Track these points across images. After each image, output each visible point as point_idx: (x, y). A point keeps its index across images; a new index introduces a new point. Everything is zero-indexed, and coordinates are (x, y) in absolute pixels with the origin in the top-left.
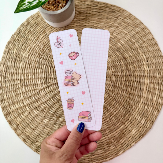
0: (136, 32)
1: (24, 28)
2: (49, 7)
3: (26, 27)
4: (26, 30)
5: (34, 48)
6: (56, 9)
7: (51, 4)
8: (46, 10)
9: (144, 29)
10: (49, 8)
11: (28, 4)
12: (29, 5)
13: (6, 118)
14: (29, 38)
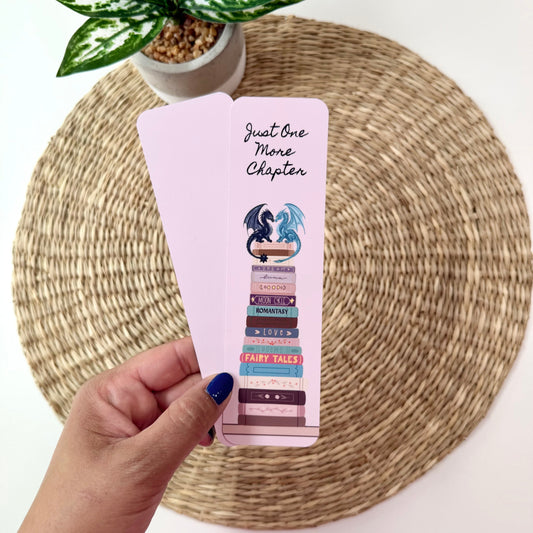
0: (440, 117)
1: (88, 114)
2: (162, 49)
3: (92, 111)
4: (93, 120)
5: (120, 178)
6: (184, 56)
7: (169, 40)
8: (155, 59)
9: (463, 107)
10: (164, 53)
11: (98, 47)
12: (102, 48)
13: (46, 394)
14: (104, 145)
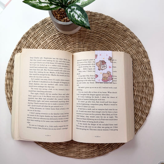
1: (99, 18)
2: (57, 13)
3: (101, 18)
4: (98, 20)
6: (60, 19)
11: (38, 2)
13: (22, 38)
